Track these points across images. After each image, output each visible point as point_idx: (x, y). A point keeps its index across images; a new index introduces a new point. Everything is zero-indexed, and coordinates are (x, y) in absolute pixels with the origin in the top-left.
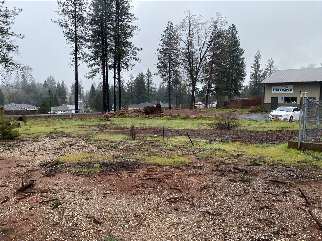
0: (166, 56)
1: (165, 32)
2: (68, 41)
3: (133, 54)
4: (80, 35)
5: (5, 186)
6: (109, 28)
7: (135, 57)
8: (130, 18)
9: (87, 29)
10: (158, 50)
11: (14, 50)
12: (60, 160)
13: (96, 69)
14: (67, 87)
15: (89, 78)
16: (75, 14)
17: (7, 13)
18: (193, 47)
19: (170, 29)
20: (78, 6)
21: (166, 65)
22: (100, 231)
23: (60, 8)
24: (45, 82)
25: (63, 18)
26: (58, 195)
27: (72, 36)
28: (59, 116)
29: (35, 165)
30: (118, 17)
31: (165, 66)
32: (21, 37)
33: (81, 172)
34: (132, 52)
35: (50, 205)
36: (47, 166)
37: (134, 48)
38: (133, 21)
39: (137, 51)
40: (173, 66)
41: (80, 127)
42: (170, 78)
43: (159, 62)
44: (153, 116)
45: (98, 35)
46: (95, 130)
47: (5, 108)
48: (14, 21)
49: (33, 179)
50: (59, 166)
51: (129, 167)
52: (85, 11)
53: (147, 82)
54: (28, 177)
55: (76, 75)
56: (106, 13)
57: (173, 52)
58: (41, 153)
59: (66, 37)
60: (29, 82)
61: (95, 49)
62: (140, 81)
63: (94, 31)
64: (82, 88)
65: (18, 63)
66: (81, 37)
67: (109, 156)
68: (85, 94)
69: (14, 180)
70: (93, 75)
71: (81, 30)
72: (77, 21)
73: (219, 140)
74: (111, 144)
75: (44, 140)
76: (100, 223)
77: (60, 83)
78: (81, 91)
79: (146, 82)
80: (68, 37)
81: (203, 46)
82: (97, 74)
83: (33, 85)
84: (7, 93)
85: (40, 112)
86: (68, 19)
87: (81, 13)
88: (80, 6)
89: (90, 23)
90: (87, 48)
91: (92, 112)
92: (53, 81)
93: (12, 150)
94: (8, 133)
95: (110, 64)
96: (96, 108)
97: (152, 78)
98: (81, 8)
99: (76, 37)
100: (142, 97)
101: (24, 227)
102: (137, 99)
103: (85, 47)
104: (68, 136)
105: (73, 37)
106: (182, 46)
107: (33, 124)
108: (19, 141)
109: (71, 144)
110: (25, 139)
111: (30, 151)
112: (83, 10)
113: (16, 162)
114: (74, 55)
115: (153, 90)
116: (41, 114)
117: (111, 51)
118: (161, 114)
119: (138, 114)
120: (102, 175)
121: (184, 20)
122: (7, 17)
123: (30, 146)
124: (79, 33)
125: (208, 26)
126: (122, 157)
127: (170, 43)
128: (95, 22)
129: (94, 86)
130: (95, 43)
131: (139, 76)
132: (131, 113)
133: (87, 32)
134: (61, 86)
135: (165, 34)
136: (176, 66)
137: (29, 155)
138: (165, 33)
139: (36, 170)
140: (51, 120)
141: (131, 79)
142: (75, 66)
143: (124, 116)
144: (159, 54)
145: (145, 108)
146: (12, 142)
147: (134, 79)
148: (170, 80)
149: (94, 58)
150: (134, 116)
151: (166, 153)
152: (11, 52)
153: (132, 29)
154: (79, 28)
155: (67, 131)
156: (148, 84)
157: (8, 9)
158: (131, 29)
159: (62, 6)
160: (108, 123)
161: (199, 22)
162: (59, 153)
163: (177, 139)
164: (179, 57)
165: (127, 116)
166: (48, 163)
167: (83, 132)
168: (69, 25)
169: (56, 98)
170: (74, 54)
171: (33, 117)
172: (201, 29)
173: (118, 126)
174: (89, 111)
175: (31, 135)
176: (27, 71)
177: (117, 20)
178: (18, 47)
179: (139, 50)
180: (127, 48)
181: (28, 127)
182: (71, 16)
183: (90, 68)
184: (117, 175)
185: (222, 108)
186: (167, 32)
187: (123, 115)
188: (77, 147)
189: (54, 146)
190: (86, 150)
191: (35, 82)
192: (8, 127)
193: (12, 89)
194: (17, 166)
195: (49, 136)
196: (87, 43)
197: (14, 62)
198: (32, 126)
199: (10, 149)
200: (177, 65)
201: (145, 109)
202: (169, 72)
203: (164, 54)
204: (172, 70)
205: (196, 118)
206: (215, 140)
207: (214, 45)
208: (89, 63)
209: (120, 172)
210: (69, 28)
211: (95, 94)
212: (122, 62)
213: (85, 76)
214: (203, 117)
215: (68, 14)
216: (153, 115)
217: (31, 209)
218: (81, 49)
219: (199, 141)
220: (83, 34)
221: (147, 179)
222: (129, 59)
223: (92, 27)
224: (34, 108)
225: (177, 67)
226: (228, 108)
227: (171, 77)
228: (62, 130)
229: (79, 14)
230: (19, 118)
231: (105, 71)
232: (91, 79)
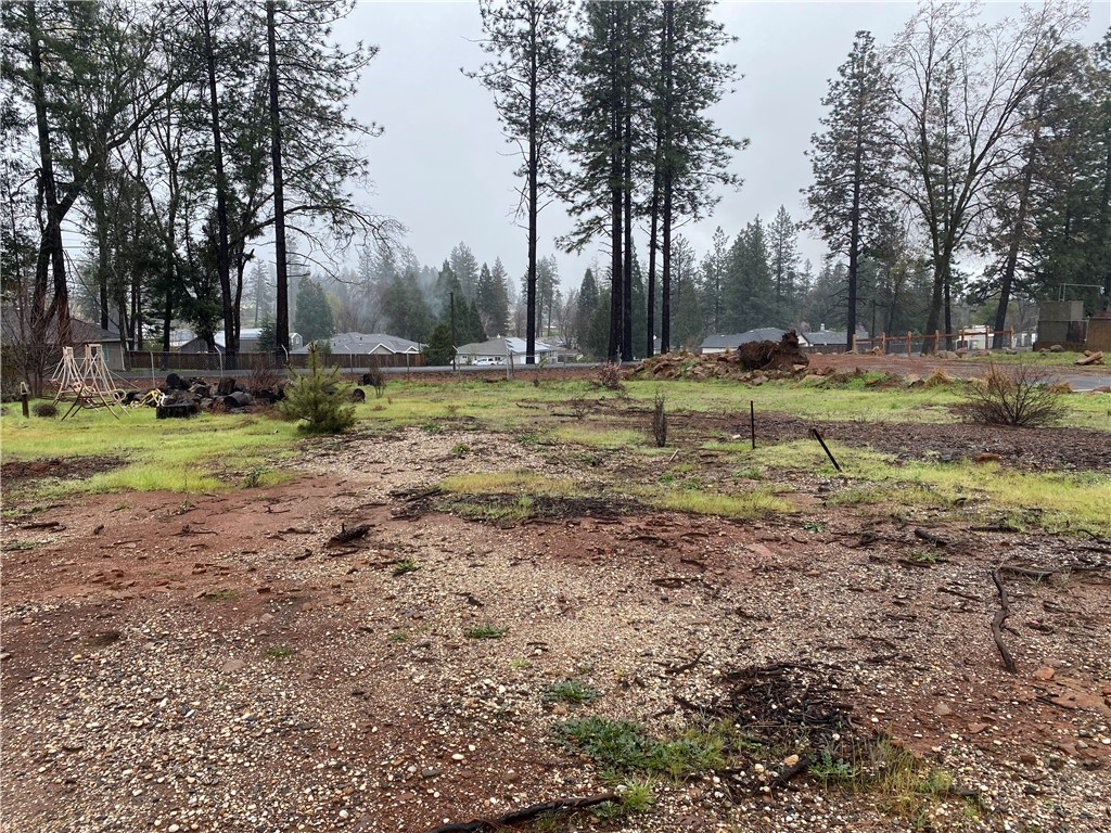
0: (843, 160)
1: (842, 72)
2: (509, 134)
3: (715, 162)
4: (547, 110)
5: (308, 532)
6: (640, 80)
7: (722, 171)
8: (709, 39)
9: (568, 87)
10: (814, 139)
11: (355, 174)
12: (442, 486)
13: (591, 222)
14: (509, 279)
15: (569, 251)
16: (533, 46)
17: (340, 62)
18: (949, 119)
19: (862, 58)
20: (542, 16)
21: (843, 192)
22: (473, 616)
23: (486, 30)
24: (446, 264)
25: (495, 61)
26: (415, 557)
27: (523, 115)
28: (475, 374)
29: (380, 495)
30: (670, 38)
31: (838, 196)
32: (376, 131)
33: (484, 514)
34: (713, 156)
35: (391, 569)
36: (408, 497)
37: (719, 140)
38: (716, 48)
39: (728, 150)
40: (871, 195)
41: (526, 405)
42: (855, 237)
43: (815, 181)
44: (767, 376)
45: (604, 104)
46: (562, 415)
47: (332, 345)
48: (356, 86)
49: (369, 523)
50: (435, 500)
51: (603, 511)
52: (563, 30)
53: (774, 254)
54: (360, 518)
55: (530, 243)
56: (629, 28)
57: (873, 143)
58: (401, 467)
59: (503, 118)
60: (400, 265)
61: (591, 154)
62: (749, 251)
63: (588, 93)
64: (557, 282)
65: (366, 209)
66: (549, 117)
67: (567, 483)
68: (564, 301)
69: (328, 524)
70: (581, 242)
71: (550, 93)
72: (537, 65)
73: (934, 455)
74: (590, 454)
75: (415, 435)
76: (480, 605)
77: (490, 268)
78: (552, 293)
79: (770, 253)
80: (510, 118)
81: (985, 112)
82: (595, 238)
83: (412, 276)
84: (339, 301)
85: (427, 359)
86: (510, 62)
87: (550, 38)
88: (549, 16)
89: (577, 66)
90: (566, 152)
91: (581, 361)
92: (469, 260)
93: (332, 459)
94: (329, 414)
95: (639, 198)
96: (594, 350)
97: (793, 238)
98: (551, 21)
99: (533, 117)
100: (754, 307)
101: (330, 598)
102: (736, 316)
103: (559, 148)
104: (480, 427)
105: (523, 119)
106: (899, 120)
107: (401, 394)
108: (352, 436)
109: (481, 450)
110: (369, 432)
111: (376, 462)
112: (558, 26)
113: (339, 485)
114: (525, 176)
115: (797, 282)
116: (427, 365)
117: (645, 155)
118: (797, 367)
119: (716, 369)
120: (531, 523)
121: (911, 24)
122: (339, 76)
123: (377, 450)
124: (544, 104)
125: (1008, 35)
126: (602, 487)
127: (860, 109)
128: (592, 63)
129: (594, 274)
130: (591, 133)
131: (747, 235)
132: (695, 366)
133: (567, 97)
134: (490, 278)
135: (841, 79)
136: (881, 193)
137: (371, 470)
138: (843, 75)
139: (381, 505)
140: (451, 384)
141: (717, 245)
142: (528, 214)
143: (671, 375)
144: (819, 153)
145: (740, 348)
146: (338, 439)
147: (728, 246)
148: (854, 246)
149: (588, 184)
150: (703, 375)
151: (736, 484)
152: (347, 178)
153: (715, 76)
154: (543, 86)
155: (484, 416)
156: (779, 261)
157: (341, 49)
158: (712, 75)
159: (492, 21)
160: (609, 395)
161: (971, 24)
162: (443, 470)
163: (795, 447)
164: (893, 160)
165: (680, 376)
166: (411, 491)
167: (524, 420)
168: (513, 81)
169: (477, 317)
170: (527, 172)
171: (406, 375)
172: (978, 53)
173: (639, 405)
174: (572, 359)
175: (387, 424)
176: (390, 234)
177: (667, 49)
178: (366, 163)
179: (736, 145)
180: (696, 141)
181: (382, 402)
182: (521, 50)
183: (574, 216)
184: (567, 526)
185: (1053, 348)
186: (849, 71)
187: (667, 373)
188: (493, 458)
189: (435, 452)
190: (517, 465)
191: (415, 263)
192: (329, 398)
193: (352, 288)
194: (339, 495)
195: (431, 427)
196: (567, 135)
197: (355, 209)
198: (393, 400)
199: (328, 455)
200: (887, 190)
201: (742, 351)
202: (854, 215)
203: (835, 153)
204: (865, 210)
205: (921, 383)
206: (920, 456)
207: (1041, 105)
208: (573, 202)
209: (577, 520)
210: (513, 89)
211: (595, 300)
212: (681, 191)
213: (558, 243)
214: (946, 382)
215: (510, 44)
216: (767, 372)
217: (351, 572)
218: (549, 155)
219: (866, 455)
220: (555, 107)
221: (636, 539)
222: (701, 179)
223: (583, 79)
224: (411, 348)
225: (886, 196)
226: (1080, 348)
227: (861, 234)
228: (469, 412)
229: (543, 43)
230: (365, 376)
231: (623, 224)
232: (575, 251)
